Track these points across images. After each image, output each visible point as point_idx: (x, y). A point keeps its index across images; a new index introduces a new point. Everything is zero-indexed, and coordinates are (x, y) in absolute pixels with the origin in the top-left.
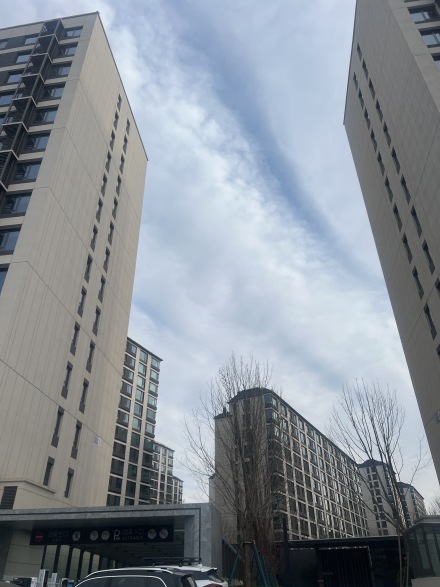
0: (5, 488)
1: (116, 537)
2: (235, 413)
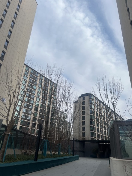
2: (80, 101)
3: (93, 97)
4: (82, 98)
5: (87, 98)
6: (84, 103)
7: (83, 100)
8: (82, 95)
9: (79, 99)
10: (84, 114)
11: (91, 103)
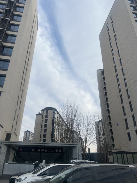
0: (7, 134)
1: (46, 151)
2: (43, 114)
3: (55, 112)
4: (45, 111)
5: (50, 112)
6: (47, 116)
7: (46, 113)
8: (45, 108)
9: (42, 111)
10: (46, 127)
11: (54, 117)
